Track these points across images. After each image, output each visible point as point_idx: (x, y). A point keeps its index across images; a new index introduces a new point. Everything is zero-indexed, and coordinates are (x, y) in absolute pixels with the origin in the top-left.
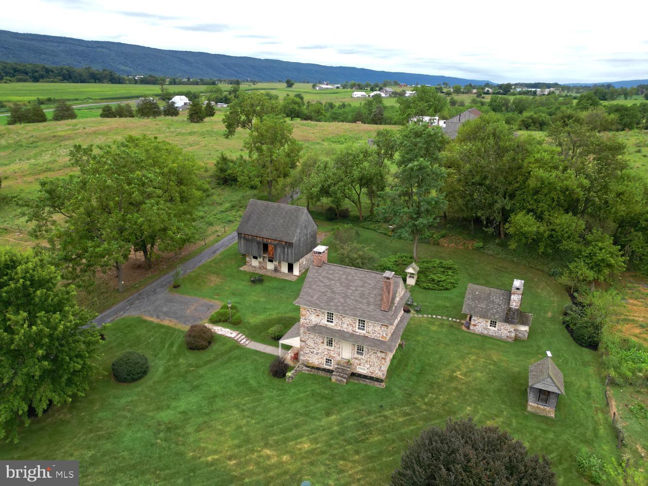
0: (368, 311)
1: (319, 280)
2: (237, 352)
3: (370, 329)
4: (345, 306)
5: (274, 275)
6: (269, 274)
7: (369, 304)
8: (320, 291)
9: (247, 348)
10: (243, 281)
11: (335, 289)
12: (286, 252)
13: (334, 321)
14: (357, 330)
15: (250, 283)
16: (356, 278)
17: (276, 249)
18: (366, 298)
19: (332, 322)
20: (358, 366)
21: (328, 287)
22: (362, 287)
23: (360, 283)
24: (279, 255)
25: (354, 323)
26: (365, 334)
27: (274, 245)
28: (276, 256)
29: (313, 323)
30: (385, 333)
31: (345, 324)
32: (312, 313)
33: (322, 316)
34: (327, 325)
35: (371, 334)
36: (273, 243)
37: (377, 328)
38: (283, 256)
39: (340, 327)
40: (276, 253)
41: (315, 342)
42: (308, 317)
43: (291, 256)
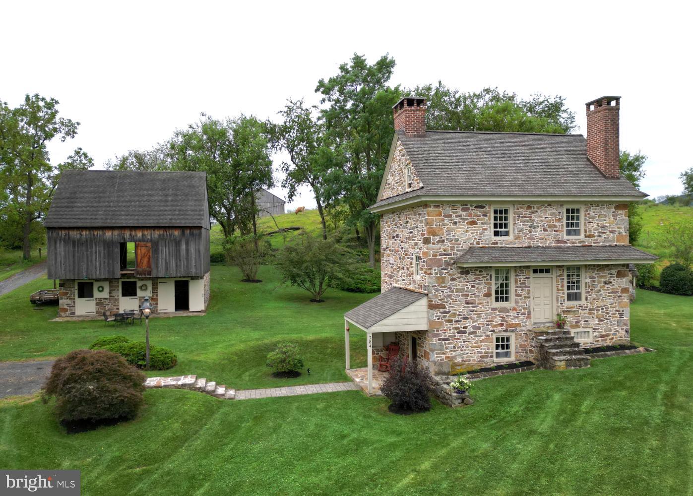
3: (593, 227)
13: (509, 229)
14: (566, 237)
17: (156, 250)
18: (560, 167)
19: (506, 233)
20: (573, 331)
24: (166, 263)
25: (559, 220)
26: (584, 242)
27: (151, 240)
28: (157, 267)
29: (461, 246)
30: (623, 226)
31: (539, 229)
32: (458, 219)
33: (482, 223)
34: (497, 243)
35: (596, 238)
36: (149, 237)
37: (607, 218)
38: (176, 263)
39: (528, 238)
40: (157, 260)
41: (469, 298)
42: (448, 234)
43: (196, 259)
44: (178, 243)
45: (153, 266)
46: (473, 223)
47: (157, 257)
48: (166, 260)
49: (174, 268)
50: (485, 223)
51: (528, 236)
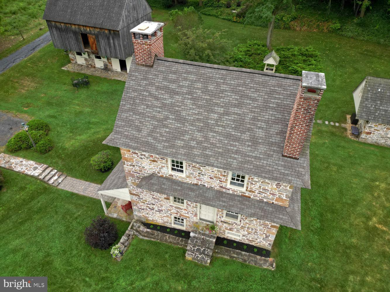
0: (255, 158)
1: (151, 95)
2: (43, 200)
3: (255, 187)
4: (205, 148)
5: (104, 75)
6: (98, 74)
7: (254, 142)
8: (153, 118)
9: (58, 190)
10: (65, 84)
11: (184, 113)
12: (112, 45)
13: (184, 169)
14: (229, 186)
15: (72, 87)
16: (224, 87)
17: (98, 41)
18: (249, 130)
19: (182, 171)
20: (227, 231)
21: (170, 108)
22: (239, 105)
23: (233, 98)
24: (105, 49)
25: (224, 176)
26: (244, 193)
27: (94, 34)
28: (101, 51)
29: (146, 171)
30: (285, 194)
31: (206, 176)
32: (143, 157)
33: (161, 163)
34: (173, 176)
35: (256, 194)
36: (93, 32)
37: (270, 185)
38: (110, 50)
39: (197, 179)
40: (100, 47)
41: (154, 196)
42: (137, 163)
43: (119, 49)
44: (108, 39)
45: (99, 50)
46: (154, 161)
47: (100, 45)
48: (104, 47)
49: (109, 53)
50: (163, 163)
51: (198, 178)
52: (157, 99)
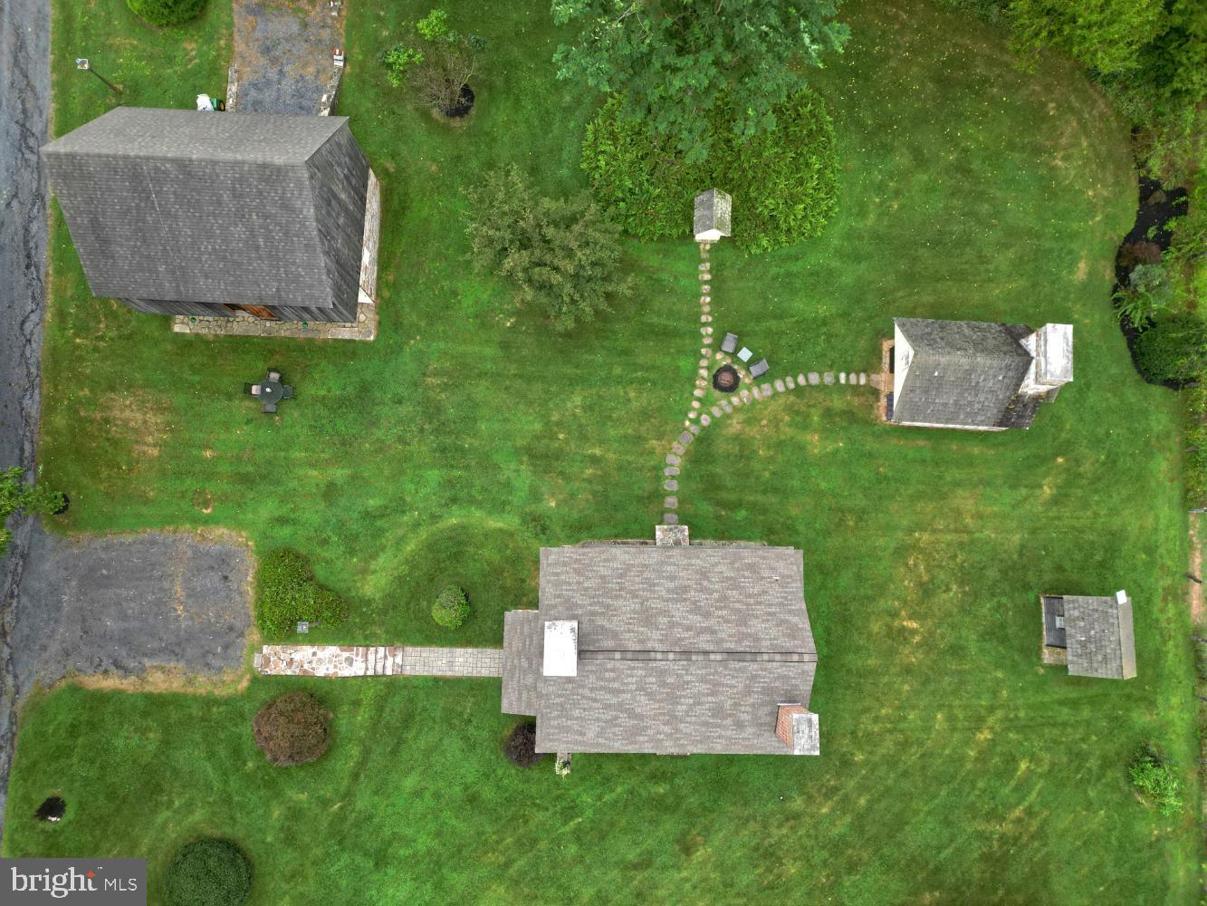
1: (583, 697)
4: (678, 739)
7: (739, 725)
8: (598, 720)
11: (638, 710)
16: (689, 678)
18: (730, 715)
21: (620, 707)
22: (713, 694)
23: (704, 688)
52: (595, 700)
